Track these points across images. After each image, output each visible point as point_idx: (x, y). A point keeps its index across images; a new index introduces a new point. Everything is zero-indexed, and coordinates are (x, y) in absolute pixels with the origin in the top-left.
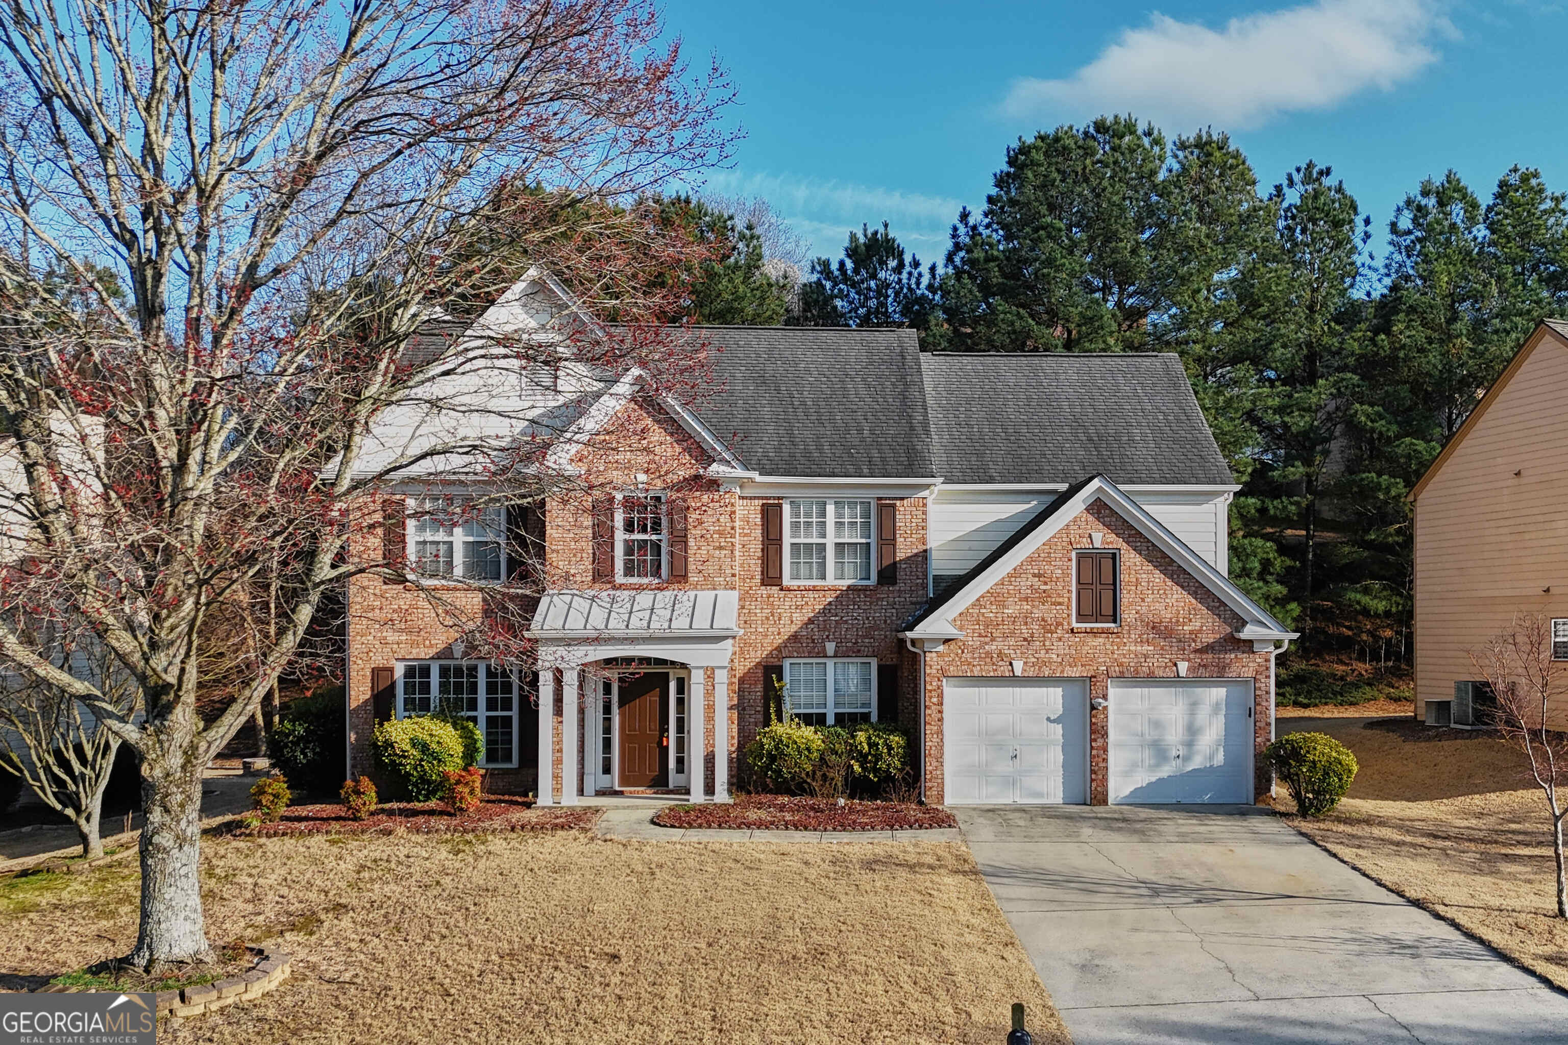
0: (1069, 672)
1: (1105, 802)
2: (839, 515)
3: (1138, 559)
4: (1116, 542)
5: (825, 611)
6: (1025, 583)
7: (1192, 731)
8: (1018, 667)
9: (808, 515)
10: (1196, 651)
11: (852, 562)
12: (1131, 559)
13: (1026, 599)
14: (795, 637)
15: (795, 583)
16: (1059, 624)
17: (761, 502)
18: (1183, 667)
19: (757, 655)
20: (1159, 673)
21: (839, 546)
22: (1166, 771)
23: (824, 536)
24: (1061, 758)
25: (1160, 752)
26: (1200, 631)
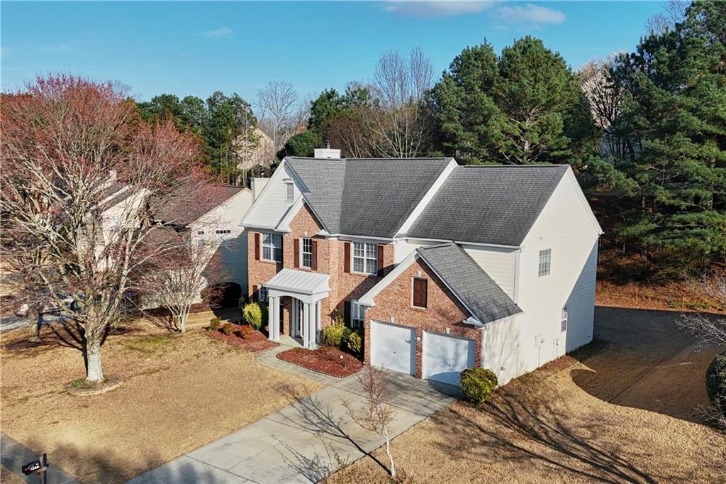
0: (409, 325)
1: (420, 377)
2: (368, 248)
3: (434, 284)
4: (427, 277)
5: (362, 284)
6: (396, 288)
7: (457, 355)
8: (393, 319)
9: (359, 248)
10: (453, 324)
11: (372, 266)
12: (431, 283)
13: (396, 294)
14: (353, 292)
15: (356, 272)
16: (406, 306)
17: (344, 242)
18: (448, 330)
19: (343, 297)
20: (439, 330)
21: (368, 260)
22: (446, 370)
23: (363, 256)
24: (410, 356)
25: (445, 362)
26: (455, 316)
